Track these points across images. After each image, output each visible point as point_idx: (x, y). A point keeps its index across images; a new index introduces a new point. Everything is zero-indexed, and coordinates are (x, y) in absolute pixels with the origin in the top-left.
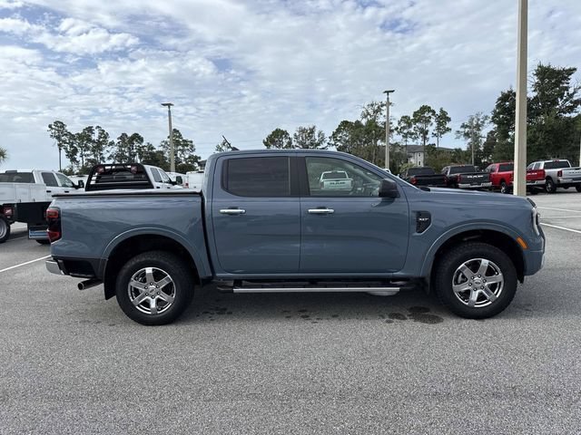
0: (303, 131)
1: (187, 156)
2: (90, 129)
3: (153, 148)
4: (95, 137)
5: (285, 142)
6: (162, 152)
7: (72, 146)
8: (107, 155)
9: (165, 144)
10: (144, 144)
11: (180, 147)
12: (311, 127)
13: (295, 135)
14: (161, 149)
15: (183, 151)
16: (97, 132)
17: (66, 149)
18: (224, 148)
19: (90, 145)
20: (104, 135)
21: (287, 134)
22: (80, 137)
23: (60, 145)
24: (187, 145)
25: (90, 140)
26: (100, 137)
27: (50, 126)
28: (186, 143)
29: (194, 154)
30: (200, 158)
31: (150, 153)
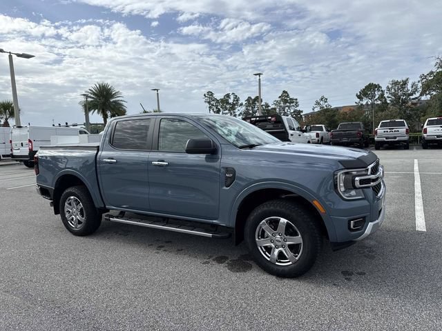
0: (395, 83)
1: (292, 111)
2: (228, 96)
3: (268, 106)
4: (231, 101)
5: (377, 94)
6: (275, 109)
7: (217, 108)
8: (238, 113)
9: (277, 103)
10: (263, 103)
11: (288, 104)
12: (404, 79)
13: (388, 87)
14: (273, 106)
15: (289, 107)
16: (232, 97)
17: (213, 110)
18: (321, 102)
19: (228, 106)
20: (237, 99)
21: (380, 87)
22: (222, 101)
23: (210, 107)
24: (293, 102)
25: (228, 103)
26: (234, 101)
27: (205, 95)
28: (292, 101)
29: (298, 109)
30: (302, 112)
31: (267, 110)
